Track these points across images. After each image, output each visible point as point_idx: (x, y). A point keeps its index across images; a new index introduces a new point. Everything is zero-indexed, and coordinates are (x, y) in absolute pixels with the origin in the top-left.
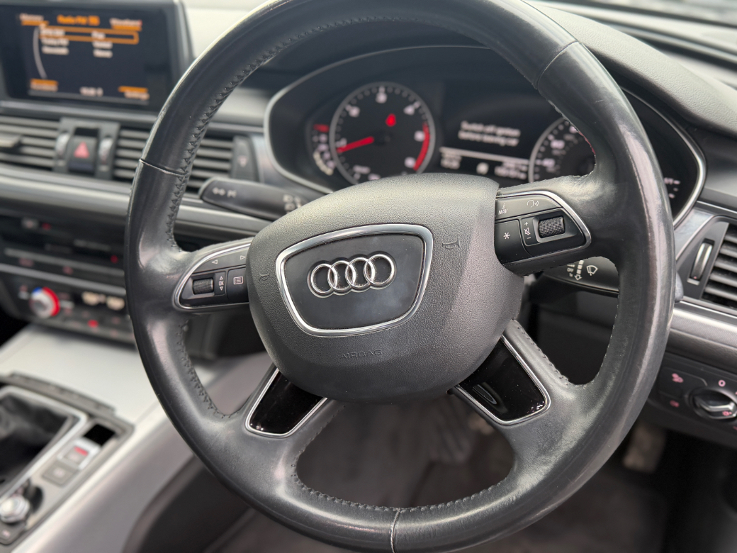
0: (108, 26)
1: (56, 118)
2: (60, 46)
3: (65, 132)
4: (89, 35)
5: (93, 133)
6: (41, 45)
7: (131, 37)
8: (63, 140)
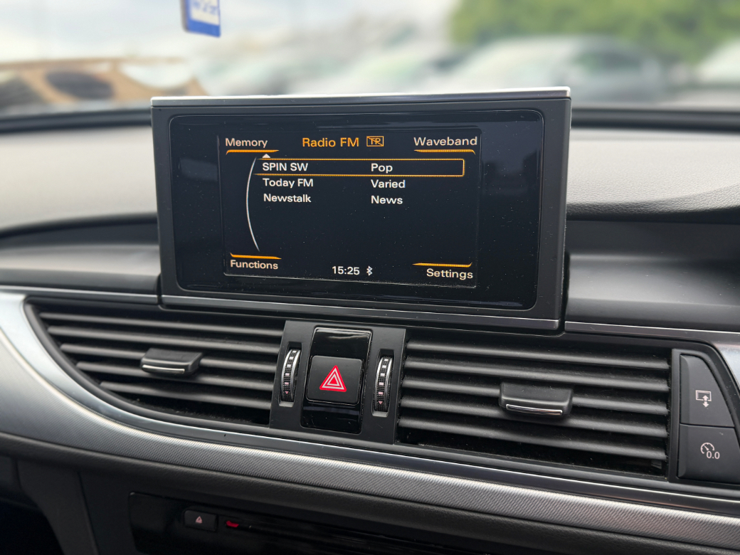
0: (410, 150)
1: (276, 320)
2: (299, 191)
3: (295, 346)
4: (366, 168)
5: (356, 349)
6: (259, 188)
7: (456, 168)
8: (292, 360)
